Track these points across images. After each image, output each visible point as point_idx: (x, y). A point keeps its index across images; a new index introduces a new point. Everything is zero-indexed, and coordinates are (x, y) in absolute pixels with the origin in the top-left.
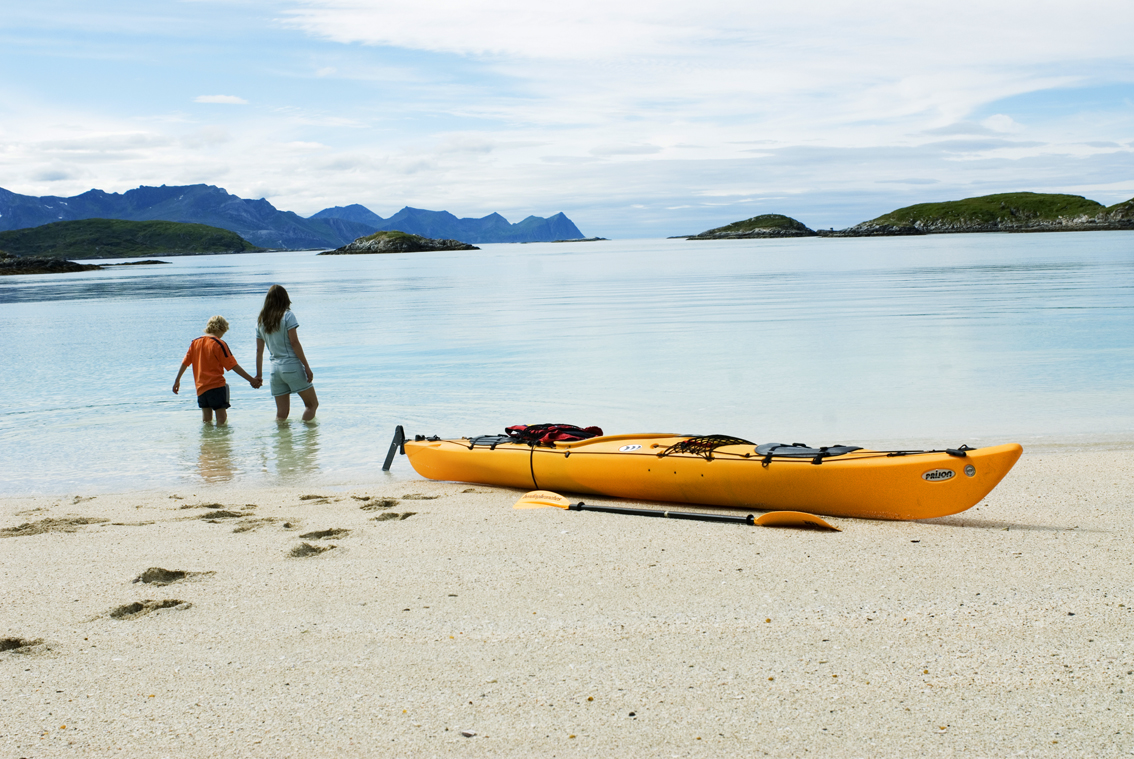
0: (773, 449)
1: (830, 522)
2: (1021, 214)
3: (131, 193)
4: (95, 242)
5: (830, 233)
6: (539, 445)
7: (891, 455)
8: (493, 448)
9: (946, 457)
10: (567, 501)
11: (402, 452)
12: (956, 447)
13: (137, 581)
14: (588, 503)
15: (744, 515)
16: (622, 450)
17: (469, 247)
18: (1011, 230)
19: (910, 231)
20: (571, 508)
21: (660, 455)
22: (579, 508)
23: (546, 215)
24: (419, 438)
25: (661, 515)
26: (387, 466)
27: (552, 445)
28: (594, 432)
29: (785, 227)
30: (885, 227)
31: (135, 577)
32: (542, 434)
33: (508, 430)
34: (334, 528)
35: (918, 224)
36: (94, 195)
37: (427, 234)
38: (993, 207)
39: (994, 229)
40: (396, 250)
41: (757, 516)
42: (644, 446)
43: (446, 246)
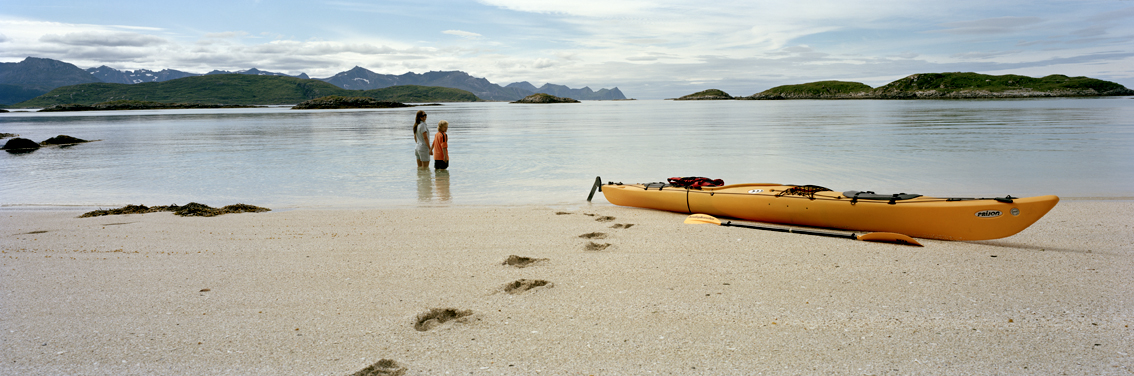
0: (858, 194)
1: (920, 241)
2: (832, 91)
3: (426, 74)
4: (410, 95)
5: (741, 98)
6: (691, 188)
7: (949, 200)
8: (661, 189)
9: (996, 202)
10: (719, 221)
11: (600, 190)
12: (1004, 196)
13: (504, 264)
14: (733, 222)
15: (850, 234)
16: (750, 192)
17: (576, 102)
18: (827, 98)
19: (779, 98)
20: (722, 224)
21: (777, 196)
22: (728, 225)
23: (610, 88)
24: (611, 183)
25: (788, 231)
26: (590, 197)
27: (700, 189)
28: (719, 182)
29: (720, 95)
30: (766, 96)
31: (503, 262)
32: (693, 183)
33: (669, 180)
34: (596, 232)
35: (783, 95)
36: (410, 75)
37: (557, 95)
38: (818, 87)
39: (819, 98)
40: (544, 102)
41: (859, 235)
42: (766, 190)
43: (566, 101)
